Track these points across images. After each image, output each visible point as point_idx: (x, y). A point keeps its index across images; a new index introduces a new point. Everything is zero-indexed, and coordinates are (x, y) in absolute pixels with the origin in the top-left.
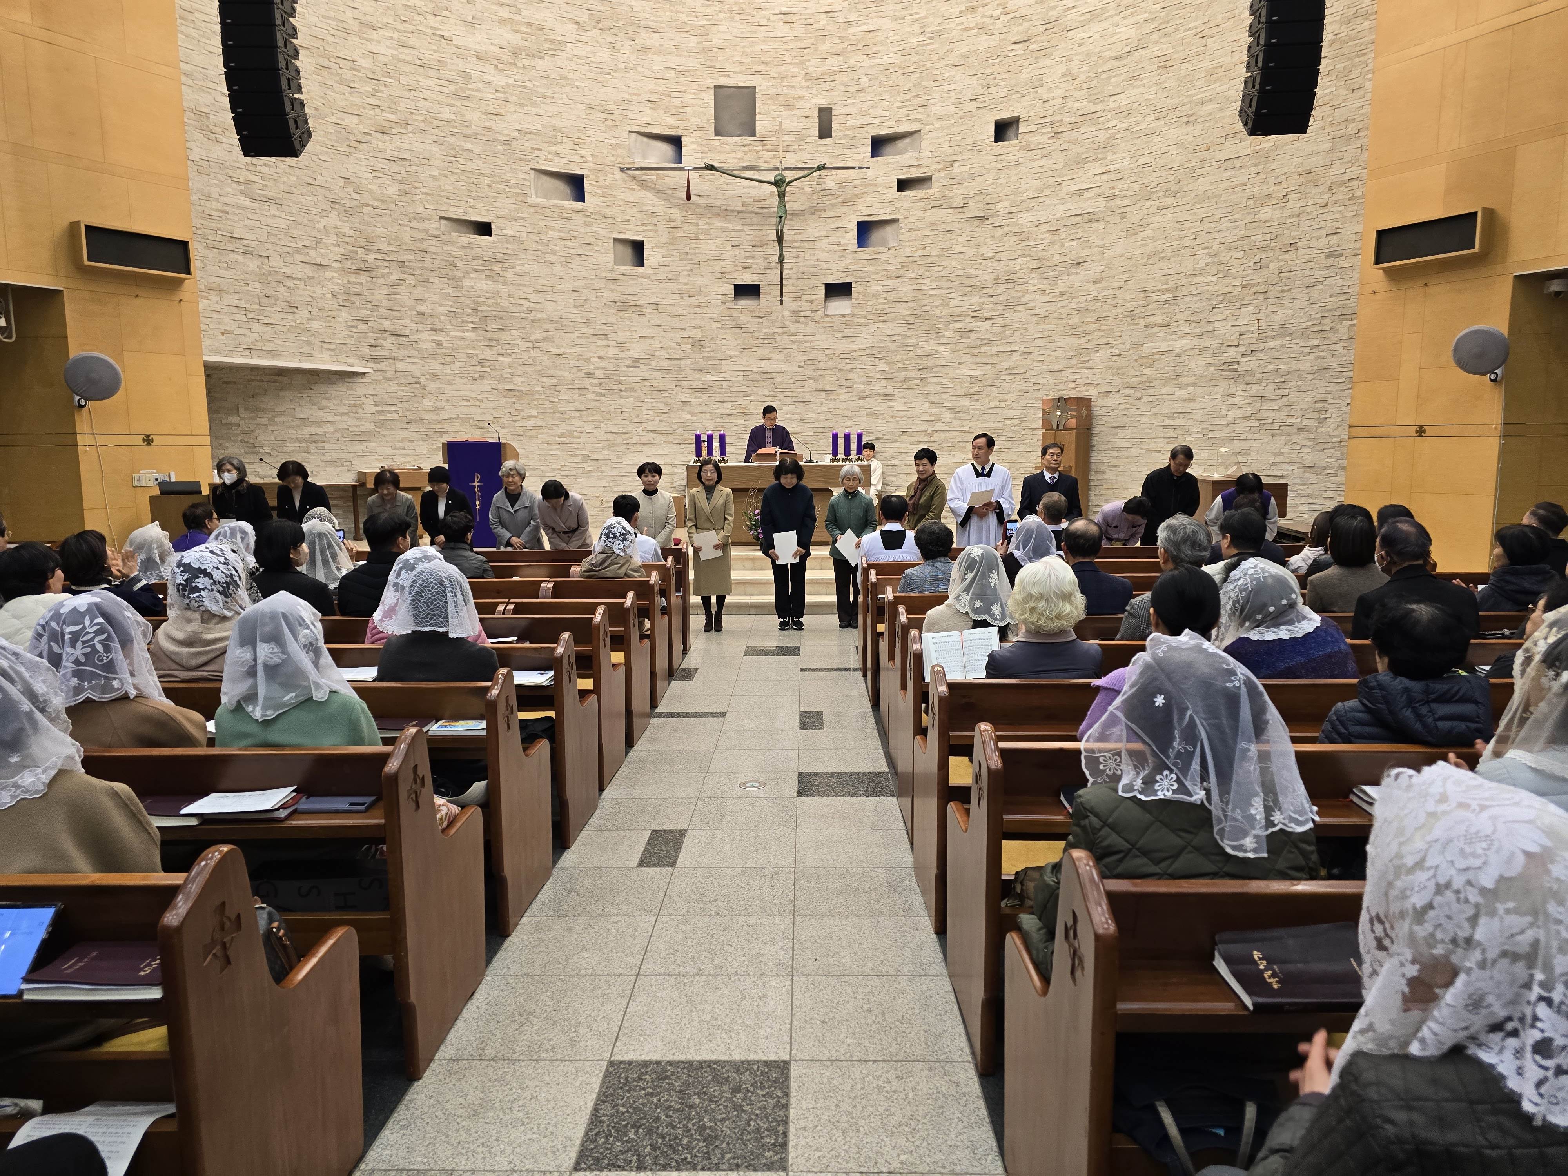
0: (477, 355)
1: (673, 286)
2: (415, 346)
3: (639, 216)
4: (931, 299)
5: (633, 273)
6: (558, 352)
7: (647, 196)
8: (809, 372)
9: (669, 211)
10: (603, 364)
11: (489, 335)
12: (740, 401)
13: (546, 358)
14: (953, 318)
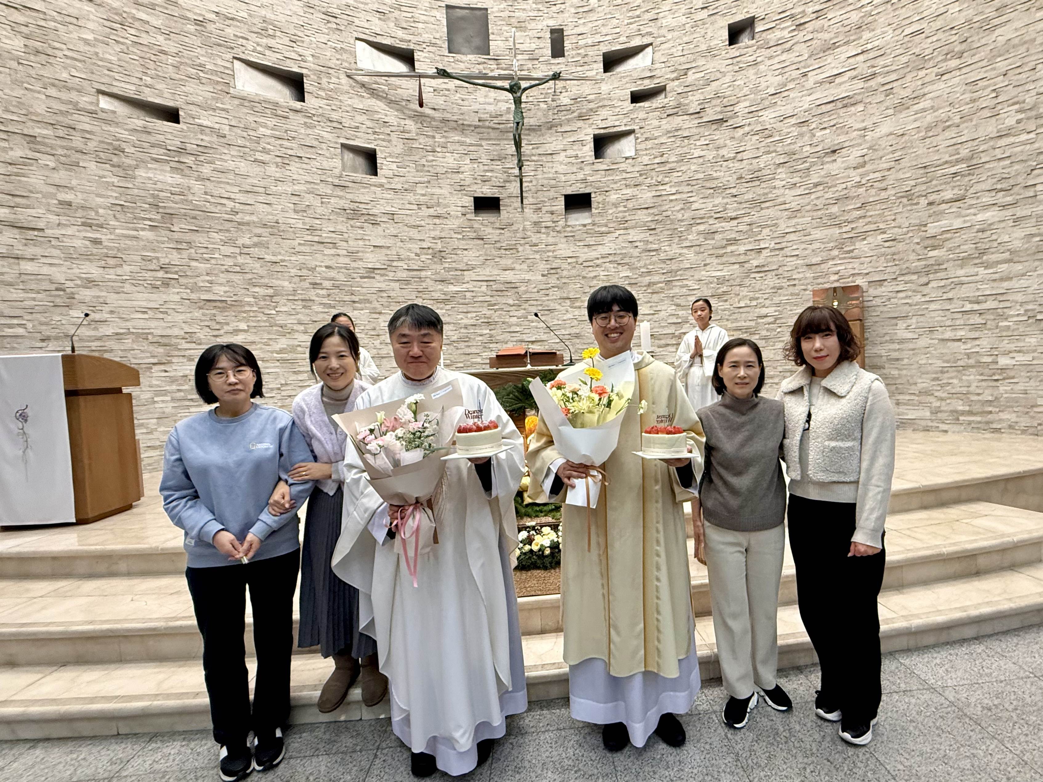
0: (157, 258)
1: (410, 197)
2: (54, 242)
3: (369, 124)
4: (672, 204)
5: (365, 181)
6: (274, 259)
7: (379, 105)
8: (553, 280)
9: (403, 122)
10: (332, 274)
11: (176, 236)
12: (485, 311)
13: (258, 265)
14: (695, 221)
